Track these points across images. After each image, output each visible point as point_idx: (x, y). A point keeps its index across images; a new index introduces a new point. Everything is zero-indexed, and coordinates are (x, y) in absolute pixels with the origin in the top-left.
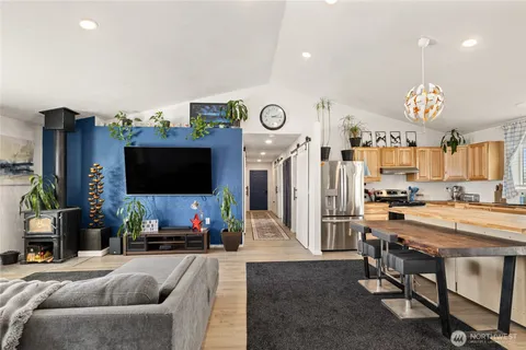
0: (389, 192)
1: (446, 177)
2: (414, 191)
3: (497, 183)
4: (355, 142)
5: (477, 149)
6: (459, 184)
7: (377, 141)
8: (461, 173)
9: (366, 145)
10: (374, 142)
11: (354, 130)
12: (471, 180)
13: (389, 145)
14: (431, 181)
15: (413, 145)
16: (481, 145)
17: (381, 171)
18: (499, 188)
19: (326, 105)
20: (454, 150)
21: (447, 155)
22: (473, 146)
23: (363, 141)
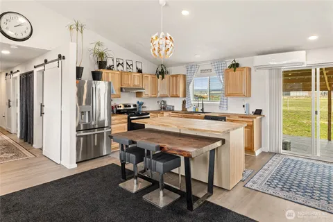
0: (125, 106)
1: (159, 94)
2: (141, 104)
3: (184, 99)
4: (102, 65)
5: (174, 78)
6: (164, 99)
7: (118, 66)
8: (166, 93)
9: (110, 68)
10: (115, 66)
11: (101, 55)
12: (172, 97)
13: (125, 70)
14: (151, 97)
15: (140, 71)
16: (176, 76)
17: (121, 90)
18: (184, 102)
19: (80, 28)
20: (163, 78)
21: (159, 80)
22: (173, 76)
23: (108, 65)
